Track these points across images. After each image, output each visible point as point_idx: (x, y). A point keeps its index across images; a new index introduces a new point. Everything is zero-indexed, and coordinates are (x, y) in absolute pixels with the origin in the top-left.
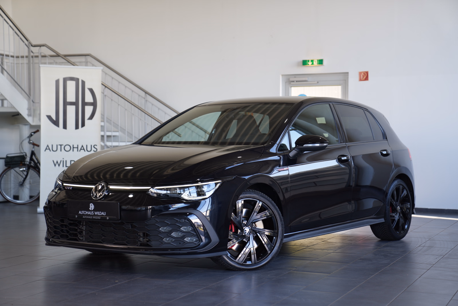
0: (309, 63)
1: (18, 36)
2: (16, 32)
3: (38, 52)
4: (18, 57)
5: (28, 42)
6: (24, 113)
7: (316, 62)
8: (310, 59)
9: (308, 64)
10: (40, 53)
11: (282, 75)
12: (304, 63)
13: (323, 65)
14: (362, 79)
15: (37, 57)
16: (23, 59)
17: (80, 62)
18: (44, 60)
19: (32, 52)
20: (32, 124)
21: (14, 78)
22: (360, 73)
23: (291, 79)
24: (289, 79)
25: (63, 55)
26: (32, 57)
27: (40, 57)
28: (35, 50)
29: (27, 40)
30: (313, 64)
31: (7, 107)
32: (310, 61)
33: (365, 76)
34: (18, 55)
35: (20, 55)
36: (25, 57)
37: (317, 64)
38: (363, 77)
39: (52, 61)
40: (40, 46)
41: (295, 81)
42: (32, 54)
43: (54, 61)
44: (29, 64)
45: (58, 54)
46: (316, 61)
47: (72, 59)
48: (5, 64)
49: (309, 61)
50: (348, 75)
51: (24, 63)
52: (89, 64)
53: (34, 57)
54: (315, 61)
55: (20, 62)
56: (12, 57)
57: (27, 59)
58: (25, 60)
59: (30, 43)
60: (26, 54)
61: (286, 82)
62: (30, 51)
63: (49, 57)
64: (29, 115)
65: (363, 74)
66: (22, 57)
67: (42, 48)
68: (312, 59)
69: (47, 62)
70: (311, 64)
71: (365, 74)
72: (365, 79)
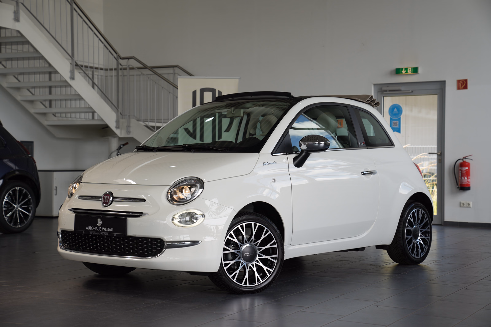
0: (402, 72)
1: (108, 49)
2: (105, 46)
3: (126, 64)
4: (106, 70)
5: (117, 54)
6: (112, 125)
7: (411, 70)
8: (403, 67)
9: (402, 73)
10: (128, 65)
11: (375, 85)
12: (398, 71)
13: (418, 74)
14: (460, 88)
15: (125, 69)
16: (111, 71)
17: (168, 74)
18: (132, 72)
19: (121, 65)
20: (120, 136)
21: (102, 90)
22: (459, 81)
23: (384, 89)
24: (381, 89)
25: (149, 67)
26: (121, 69)
27: (128, 69)
28: (123, 62)
29: (116, 53)
30: (407, 72)
31: (98, 120)
32: (404, 70)
33: (463, 85)
34: (107, 68)
35: (109, 68)
36: (113, 69)
38: (462, 86)
39: (140, 73)
40: (128, 58)
41: (388, 91)
42: (120, 67)
43: (142, 73)
44: (118, 76)
45: (145, 66)
46: (411, 69)
47: (159, 71)
48: (95, 77)
49: (402, 69)
50: (445, 84)
51: (112, 76)
52: (176, 75)
53: (122, 69)
54: (409, 70)
55: (109, 75)
56: (101, 69)
57: (116, 71)
58: (114, 73)
59: (119, 56)
60: (115, 66)
61: (378, 92)
62: (118, 64)
63: (136, 68)
64: (117, 127)
65: (461, 82)
66: (111, 70)
67: (130, 60)
68: (406, 67)
69: (135, 74)
70: (405, 73)
71: (463, 82)
72: (464, 87)
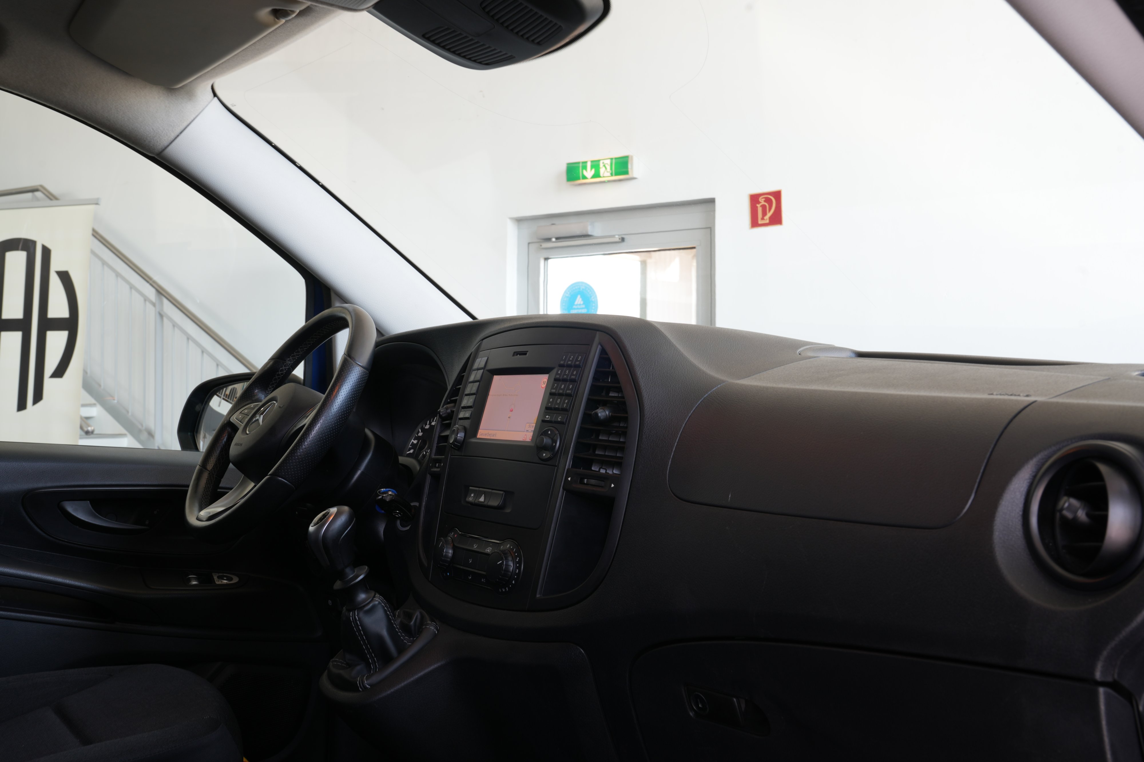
0: (585, 172)
7: (608, 168)
8: (588, 157)
9: (585, 178)
11: (517, 221)
12: (573, 173)
13: (632, 178)
14: (760, 222)
22: (754, 199)
23: (543, 231)
24: (537, 232)
30: (597, 175)
32: (589, 167)
37: (612, 175)
38: (764, 214)
41: (554, 240)
46: (608, 162)
49: (584, 165)
50: (714, 211)
54: (604, 166)
61: (529, 243)
68: (595, 158)
70: (593, 177)
71: (768, 201)
72: (770, 218)
